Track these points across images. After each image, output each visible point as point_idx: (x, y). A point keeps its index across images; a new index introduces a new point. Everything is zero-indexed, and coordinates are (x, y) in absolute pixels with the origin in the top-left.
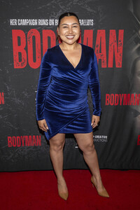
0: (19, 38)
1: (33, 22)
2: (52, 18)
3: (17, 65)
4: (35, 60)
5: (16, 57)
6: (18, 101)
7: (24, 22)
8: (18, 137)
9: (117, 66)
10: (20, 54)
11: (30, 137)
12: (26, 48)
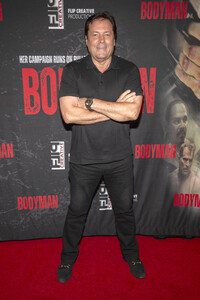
0: (30, 78)
1: (47, 59)
2: (70, 54)
3: (29, 111)
4: (50, 105)
5: (27, 101)
6: (29, 154)
7: (36, 59)
8: (30, 198)
9: (149, 112)
10: (32, 97)
11: (45, 197)
12: (39, 91)
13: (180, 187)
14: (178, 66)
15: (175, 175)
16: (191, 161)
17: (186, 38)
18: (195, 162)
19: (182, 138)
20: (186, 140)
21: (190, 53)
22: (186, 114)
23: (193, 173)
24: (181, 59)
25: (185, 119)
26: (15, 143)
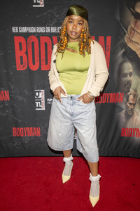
0: (20, 44)
1: (32, 30)
2: (48, 26)
3: (20, 68)
4: (34, 64)
5: (18, 61)
6: (20, 98)
7: (24, 30)
8: (21, 128)
10: (21, 58)
11: (31, 128)
12: (27, 53)
13: (126, 123)
14: (127, 35)
15: (123, 114)
16: (134, 105)
17: (133, 14)
18: (137, 105)
19: (129, 89)
20: (131, 90)
21: (135, 25)
22: (131, 71)
23: (135, 113)
24: (129, 29)
25: (131, 74)
26: (10, 90)
